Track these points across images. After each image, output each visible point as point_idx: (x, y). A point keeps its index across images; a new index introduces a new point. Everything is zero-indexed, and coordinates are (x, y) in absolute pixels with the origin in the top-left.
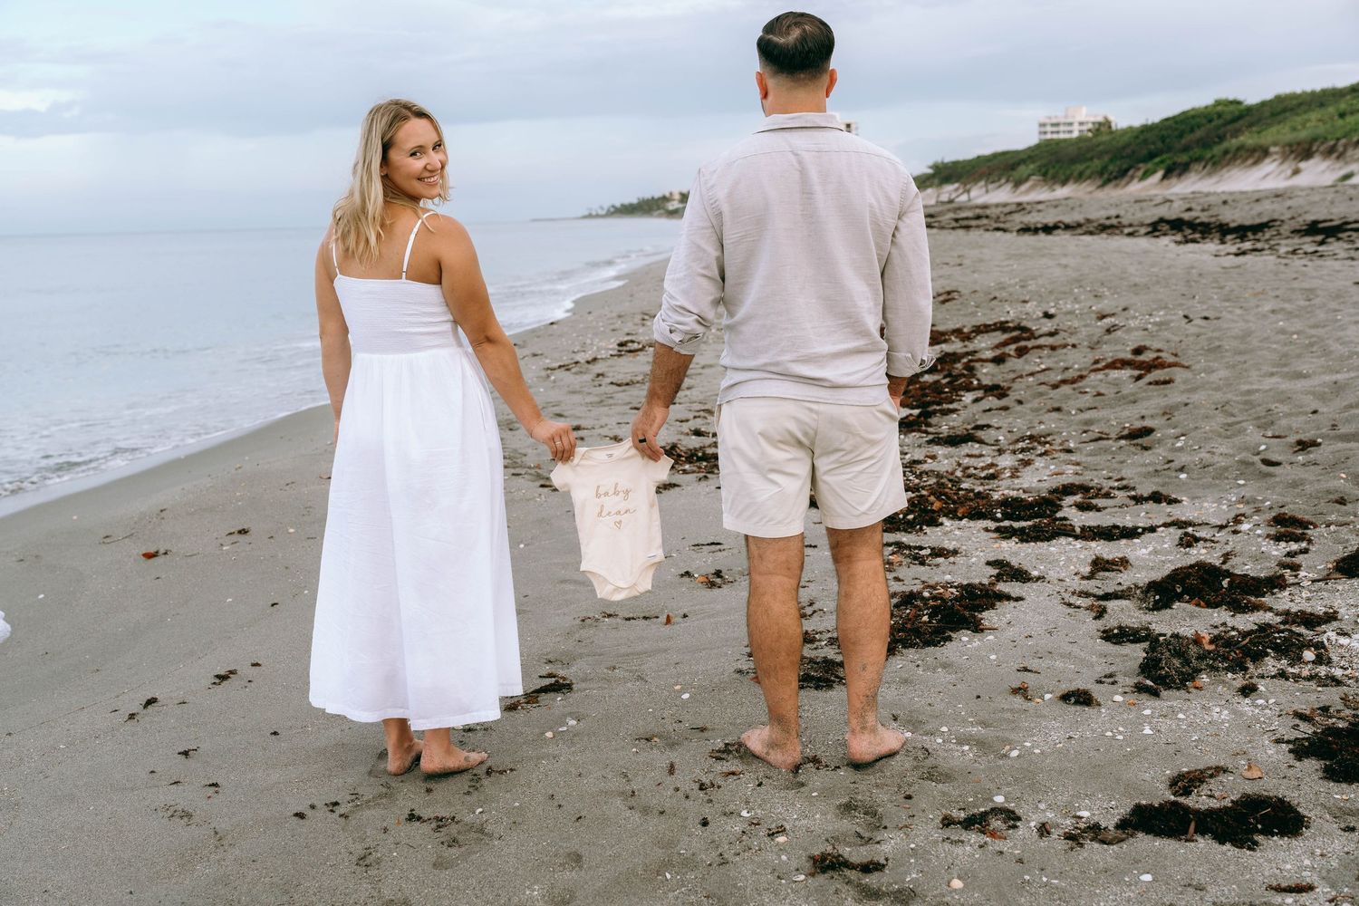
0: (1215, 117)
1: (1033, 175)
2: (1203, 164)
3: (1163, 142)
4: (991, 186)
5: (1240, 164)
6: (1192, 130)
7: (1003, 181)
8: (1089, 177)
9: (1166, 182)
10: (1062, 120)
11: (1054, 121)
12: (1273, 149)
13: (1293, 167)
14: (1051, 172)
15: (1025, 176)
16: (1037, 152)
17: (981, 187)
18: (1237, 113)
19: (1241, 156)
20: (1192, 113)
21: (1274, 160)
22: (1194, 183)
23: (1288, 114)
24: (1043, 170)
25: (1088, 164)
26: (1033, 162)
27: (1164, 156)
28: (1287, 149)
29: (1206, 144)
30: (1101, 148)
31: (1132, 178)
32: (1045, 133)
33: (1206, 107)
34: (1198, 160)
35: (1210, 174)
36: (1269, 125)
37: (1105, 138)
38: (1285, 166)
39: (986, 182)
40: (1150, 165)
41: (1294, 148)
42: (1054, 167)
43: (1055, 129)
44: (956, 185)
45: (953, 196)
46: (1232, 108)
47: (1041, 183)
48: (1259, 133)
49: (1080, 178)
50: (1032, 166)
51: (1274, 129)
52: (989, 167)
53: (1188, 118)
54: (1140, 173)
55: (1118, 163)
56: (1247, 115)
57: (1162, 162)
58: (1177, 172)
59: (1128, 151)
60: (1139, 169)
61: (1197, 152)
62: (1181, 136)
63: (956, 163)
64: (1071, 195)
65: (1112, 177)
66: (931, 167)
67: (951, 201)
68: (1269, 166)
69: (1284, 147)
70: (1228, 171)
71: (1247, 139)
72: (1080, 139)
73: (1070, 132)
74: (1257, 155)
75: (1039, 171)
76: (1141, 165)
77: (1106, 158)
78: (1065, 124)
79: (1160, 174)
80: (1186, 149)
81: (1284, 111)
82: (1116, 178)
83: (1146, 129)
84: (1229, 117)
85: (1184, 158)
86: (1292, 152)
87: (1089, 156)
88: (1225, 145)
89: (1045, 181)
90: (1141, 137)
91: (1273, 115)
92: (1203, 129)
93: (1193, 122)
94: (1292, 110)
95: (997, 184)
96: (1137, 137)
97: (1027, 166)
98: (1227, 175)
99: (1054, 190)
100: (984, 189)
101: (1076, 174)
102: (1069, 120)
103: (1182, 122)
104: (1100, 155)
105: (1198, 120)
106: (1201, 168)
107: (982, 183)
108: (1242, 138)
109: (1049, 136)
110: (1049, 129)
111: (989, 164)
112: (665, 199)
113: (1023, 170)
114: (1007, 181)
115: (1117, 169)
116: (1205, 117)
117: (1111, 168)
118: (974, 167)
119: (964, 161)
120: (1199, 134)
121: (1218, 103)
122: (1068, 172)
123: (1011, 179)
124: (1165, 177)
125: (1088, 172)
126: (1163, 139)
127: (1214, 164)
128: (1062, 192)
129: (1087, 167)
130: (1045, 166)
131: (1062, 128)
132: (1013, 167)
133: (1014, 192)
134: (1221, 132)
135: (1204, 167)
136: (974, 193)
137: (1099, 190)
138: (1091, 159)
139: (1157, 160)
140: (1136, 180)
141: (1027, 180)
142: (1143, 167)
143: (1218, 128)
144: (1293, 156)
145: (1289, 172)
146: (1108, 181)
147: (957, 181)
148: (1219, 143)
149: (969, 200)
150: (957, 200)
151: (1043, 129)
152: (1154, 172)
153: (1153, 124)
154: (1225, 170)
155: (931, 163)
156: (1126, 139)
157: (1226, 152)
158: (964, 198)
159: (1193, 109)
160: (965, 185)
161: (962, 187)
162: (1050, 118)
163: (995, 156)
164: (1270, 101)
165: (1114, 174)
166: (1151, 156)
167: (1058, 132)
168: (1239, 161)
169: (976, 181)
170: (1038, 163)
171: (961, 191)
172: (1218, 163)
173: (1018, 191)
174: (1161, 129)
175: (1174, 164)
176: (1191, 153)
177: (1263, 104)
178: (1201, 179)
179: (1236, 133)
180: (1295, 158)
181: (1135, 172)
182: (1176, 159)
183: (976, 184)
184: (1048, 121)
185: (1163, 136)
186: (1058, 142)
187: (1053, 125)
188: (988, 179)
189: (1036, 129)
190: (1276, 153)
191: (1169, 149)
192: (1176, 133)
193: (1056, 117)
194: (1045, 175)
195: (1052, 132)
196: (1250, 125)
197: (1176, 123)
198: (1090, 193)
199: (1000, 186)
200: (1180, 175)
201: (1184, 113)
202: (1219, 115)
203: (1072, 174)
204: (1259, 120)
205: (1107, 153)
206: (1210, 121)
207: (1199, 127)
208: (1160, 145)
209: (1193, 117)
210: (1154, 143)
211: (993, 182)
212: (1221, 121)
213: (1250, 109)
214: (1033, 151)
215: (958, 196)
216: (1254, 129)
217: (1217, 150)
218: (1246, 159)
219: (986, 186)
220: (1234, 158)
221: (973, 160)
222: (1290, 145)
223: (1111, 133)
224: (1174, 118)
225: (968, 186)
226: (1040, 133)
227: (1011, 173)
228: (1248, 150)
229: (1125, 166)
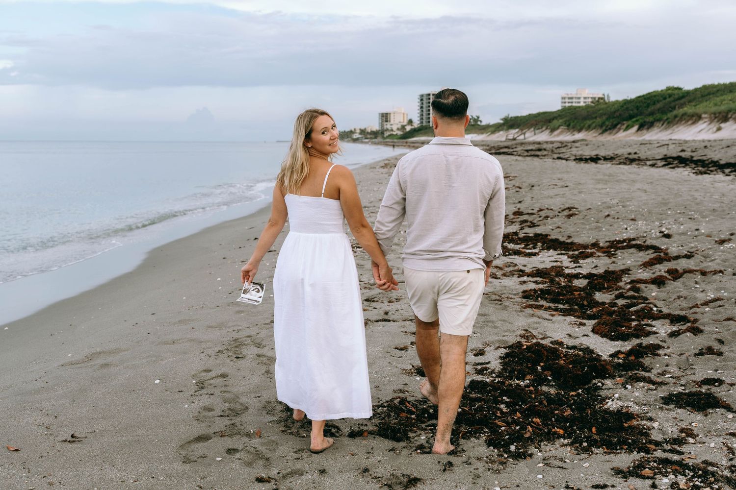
0: (668, 96)
1: (562, 126)
2: (662, 123)
3: (638, 109)
4: (537, 131)
5: (683, 124)
6: (654, 104)
7: (544, 129)
8: (594, 128)
9: (640, 132)
10: (574, 96)
11: (570, 96)
12: (703, 116)
13: (717, 126)
14: (572, 124)
15: (557, 126)
16: (563, 113)
17: (532, 131)
18: (681, 95)
19: (685, 119)
20: (654, 94)
21: (705, 122)
22: (657, 133)
23: (711, 96)
24: (567, 123)
25: (594, 120)
26: (561, 119)
27: (639, 117)
28: (712, 115)
29: (663, 111)
30: (601, 112)
31: (620, 129)
32: (565, 102)
33: (662, 91)
34: (659, 120)
35: (666, 129)
36: (701, 102)
37: (603, 106)
38: (712, 126)
39: (534, 129)
40: (630, 122)
41: (717, 115)
42: (574, 122)
43: (570, 101)
44: (517, 130)
45: (515, 136)
46: (676, 92)
47: (566, 130)
48: (695, 106)
49: (589, 128)
50: (561, 121)
51: (705, 104)
52: (536, 120)
53: (652, 97)
54: (624, 127)
55: (611, 120)
56: (687, 96)
57: (637, 121)
58: (646, 127)
59: (617, 114)
60: (624, 124)
61: (658, 116)
62: (648, 106)
63: (516, 118)
64: (584, 138)
65: (607, 128)
66: (502, 119)
67: (514, 139)
68: (702, 125)
69: (710, 115)
70: (677, 127)
71: (688, 109)
72: (587, 107)
73: (579, 102)
74: (694, 118)
75: (565, 124)
76: (625, 122)
77: (604, 118)
78: (576, 98)
79: (636, 128)
80: (652, 114)
81: (709, 94)
82: (610, 129)
83: (626, 102)
84: (676, 97)
85: (651, 119)
86: (716, 118)
87: (593, 116)
88: (675, 112)
89: (568, 129)
90: (625, 107)
91: (703, 96)
92: (661, 103)
93: (655, 99)
94: (713, 94)
95: (541, 130)
96: (622, 106)
97: (558, 120)
98: (677, 130)
99: (574, 135)
100: (533, 133)
101: (586, 126)
102: (579, 96)
103: (648, 98)
104: (601, 116)
105: (657, 98)
106: (660, 125)
107: (532, 129)
108: (686, 109)
109: (567, 105)
110: (567, 100)
111: (536, 119)
112: (351, 132)
113: (556, 123)
114: (547, 129)
115: (610, 124)
116: (662, 96)
117: (607, 123)
118: (527, 120)
119: (521, 117)
120: (658, 106)
121: (668, 89)
122: (582, 125)
123: (549, 127)
124: (639, 129)
125: (594, 125)
126: (637, 108)
127: (669, 123)
128: (578, 136)
129: (594, 122)
130: (568, 121)
131: (574, 100)
132: (550, 121)
133: (551, 135)
134: (673, 104)
135: (663, 125)
136: (527, 135)
137: (600, 136)
138: (596, 118)
139: (634, 119)
140: (622, 131)
141: (558, 128)
142: (626, 123)
143: (670, 103)
144: (716, 120)
145: (715, 129)
146: (605, 131)
147: (517, 128)
148: (671, 111)
149: (525, 139)
150: (518, 138)
151: (564, 101)
152: (633, 126)
153: (631, 99)
154: (675, 127)
155: (503, 116)
156: (616, 106)
157: (676, 116)
158: (522, 137)
159: (654, 92)
160: (522, 130)
161: (520, 131)
162: (568, 94)
163: (539, 114)
164: (700, 88)
165: (609, 127)
166: (631, 117)
167: (572, 102)
168: (683, 122)
169: (529, 128)
170: (565, 119)
171: (520, 133)
172: (671, 122)
173: (553, 135)
174: (636, 102)
175: (645, 122)
176: (655, 116)
177: (696, 90)
178: (660, 131)
179: (682, 106)
180: (718, 121)
181: (621, 126)
182: (645, 119)
183: (529, 130)
184: (566, 96)
185: (638, 106)
186: (576, 108)
187: (569, 98)
188: (536, 127)
189: (560, 100)
190: (706, 118)
191: (641, 114)
192: (645, 105)
193: (571, 94)
194: (568, 126)
195: (569, 102)
196: (690, 102)
197: (645, 99)
198: (595, 137)
199: (542, 132)
200: (648, 129)
201: (649, 93)
202: (670, 96)
203: (584, 126)
204: (694, 99)
205: (605, 114)
206: (665, 99)
207: (658, 101)
208: (635, 111)
209: (655, 96)
210: (632, 110)
211: (538, 129)
212: (672, 99)
213: (688, 93)
214: (561, 112)
215: (518, 136)
216: (693, 104)
217: (670, 115)
218: (688, 121)
219: (534, 130)
220: (681, 120)
221: (526, 116)
222: (715, 114)
223: (606, 103)
224: (643, 96)
225: (524, 131)
226: (562, 102)
227: (549, 124)
228: (689, 116)
229: (615, 123)
